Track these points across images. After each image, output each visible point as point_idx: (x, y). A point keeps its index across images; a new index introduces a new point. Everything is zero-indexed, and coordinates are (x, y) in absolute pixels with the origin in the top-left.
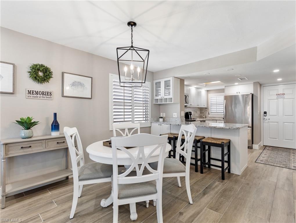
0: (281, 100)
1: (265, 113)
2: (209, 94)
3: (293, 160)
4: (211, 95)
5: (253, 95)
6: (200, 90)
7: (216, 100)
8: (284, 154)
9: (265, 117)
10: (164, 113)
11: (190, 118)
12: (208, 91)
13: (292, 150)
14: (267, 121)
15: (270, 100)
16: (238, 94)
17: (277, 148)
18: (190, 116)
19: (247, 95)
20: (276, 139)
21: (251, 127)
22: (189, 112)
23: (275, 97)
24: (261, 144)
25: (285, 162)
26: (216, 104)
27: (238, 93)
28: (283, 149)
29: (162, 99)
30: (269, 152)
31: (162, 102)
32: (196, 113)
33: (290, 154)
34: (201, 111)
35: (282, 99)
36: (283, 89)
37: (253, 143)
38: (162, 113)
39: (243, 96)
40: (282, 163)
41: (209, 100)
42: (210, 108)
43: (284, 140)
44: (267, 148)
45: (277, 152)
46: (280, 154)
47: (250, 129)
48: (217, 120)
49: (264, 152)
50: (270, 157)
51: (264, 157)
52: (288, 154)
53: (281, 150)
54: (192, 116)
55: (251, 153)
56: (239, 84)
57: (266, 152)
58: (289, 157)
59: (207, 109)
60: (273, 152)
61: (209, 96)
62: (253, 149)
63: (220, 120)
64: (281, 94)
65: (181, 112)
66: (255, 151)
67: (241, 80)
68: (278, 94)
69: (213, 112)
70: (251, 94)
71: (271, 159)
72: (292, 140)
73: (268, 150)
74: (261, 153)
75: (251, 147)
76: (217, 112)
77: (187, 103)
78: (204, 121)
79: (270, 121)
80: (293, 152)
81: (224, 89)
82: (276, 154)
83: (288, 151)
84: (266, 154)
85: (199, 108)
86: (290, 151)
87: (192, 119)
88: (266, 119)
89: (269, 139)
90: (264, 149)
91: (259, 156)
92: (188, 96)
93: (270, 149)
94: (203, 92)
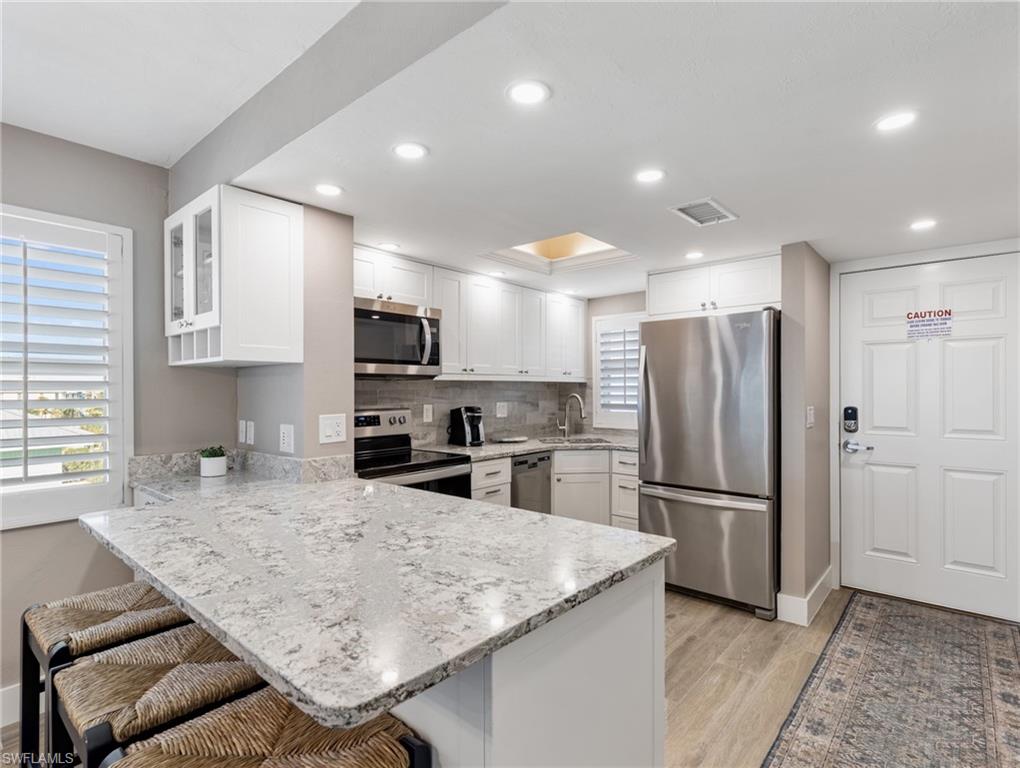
0: (929, 347)
1: (851, 414)
2: (594, 319)
3: (1007, 754)
4: (604, 322)
5: (777, 319)
6: (542, 296)
7: (621, 348)
8: (950, 673)
9: (846, 436)
10: (250, 420)
11: (469, 438)
12: (590, 302)
14: (856, 459)
15: (876, 347)
16: (709, 313)
18: (468, 429)
19: (750, 317)
20: (906, 554)
21: (768, 498)
22: (468, 409)
23: (903, 329)
24: (830, 578)
26: (621, 366)
27: (708, 306)
29: (192, 334)
30: (861, 647)
31: (193, 358)
32: (529, 407)
33: (985, 670)
34: (562, 400)
35: (936, 341)
36: (944, 286)
37: (777, 586)
38: (243, 419)
39: (735, 319)
41: (594, 344)
42: (597, 383)
43: (947, 566)
44: (859, 612)
45: (910, 657)
46: (926, 673)
47: (762, 507)
48: (610, 449)
49: (837, 655)
50: (861, 719)
51: (819, 724)
52: (973, 682)
53: (929, 628)
54: (481, 426)
55: (754, 668)
56: (711, 260)
57: (844, 652)
58: (980, 725)
59: (588, 391)
60: (885, 651)
61: (593, 322)
62: (779, 618)
63: (626, 450)
64: (930, 313)
65: (321, 416)
66: (783, 645)
67: (700, 225)
68: (916, 315)
69: (612, 402)
70: (766, 312)
71: (862, 759)
72: (992, 568)
73: (860, 627)
74: (815, 670)
75: (768, 613)
76: (628, 402)
77: (425, 361)
78: (542, 455)
79: (875, 456)
80: (998, 653)
81: (644, 292)
82: (903, 673)
83: (968, 645)
84: (837, 685)
85: (549, 385)
86: (982, 637)
87: (480, 445)
88: (855, 447)
89: (868, 553)
90: (842, 618)
91: (792, 714)
92: (434, 323)
93: (872, 616)
94: (561, 305)
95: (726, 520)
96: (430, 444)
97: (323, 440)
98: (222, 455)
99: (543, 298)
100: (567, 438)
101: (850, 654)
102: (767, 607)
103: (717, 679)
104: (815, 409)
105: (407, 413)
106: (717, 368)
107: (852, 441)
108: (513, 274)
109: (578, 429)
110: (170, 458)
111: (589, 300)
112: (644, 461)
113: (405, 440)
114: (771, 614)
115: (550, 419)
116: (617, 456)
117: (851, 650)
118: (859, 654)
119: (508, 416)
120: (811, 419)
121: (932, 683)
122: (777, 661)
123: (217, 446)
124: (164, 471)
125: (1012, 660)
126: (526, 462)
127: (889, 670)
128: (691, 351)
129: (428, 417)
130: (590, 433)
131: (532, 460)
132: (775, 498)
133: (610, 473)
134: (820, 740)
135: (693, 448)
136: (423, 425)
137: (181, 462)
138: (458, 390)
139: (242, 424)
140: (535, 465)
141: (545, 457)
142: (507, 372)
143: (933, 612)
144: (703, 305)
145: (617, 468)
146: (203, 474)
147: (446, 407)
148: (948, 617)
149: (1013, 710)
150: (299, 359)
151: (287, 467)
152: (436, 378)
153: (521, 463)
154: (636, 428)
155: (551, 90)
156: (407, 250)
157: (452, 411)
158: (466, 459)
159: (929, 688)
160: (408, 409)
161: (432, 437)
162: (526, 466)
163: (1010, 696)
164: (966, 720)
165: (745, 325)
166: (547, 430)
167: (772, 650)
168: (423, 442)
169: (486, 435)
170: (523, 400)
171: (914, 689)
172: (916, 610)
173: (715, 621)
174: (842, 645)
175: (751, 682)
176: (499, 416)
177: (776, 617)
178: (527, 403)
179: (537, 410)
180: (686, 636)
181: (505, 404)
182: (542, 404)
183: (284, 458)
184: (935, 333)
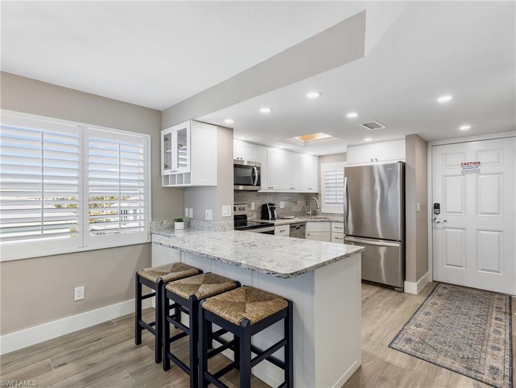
0: (471, 177)
1: (437, 206)
2: (322, 165)
3: (493, 335)
4: (326, 166)
5: (404, 166)
6: (300, 155)
7: (334, 177)
8: (475, 311)
9: (435, 216)
10: (191, 208)
11: (270, 217)
13: (497, 296)
14: (439, 226)
15: (447, 178)
16: (374, 163)
17: (463, 289)
18: (270, 213)
19: (393, 165)
20: (461, 266)
21: (400, 241)
22: (270, 204)
23: (459, 170)
24: (428, 277)
25: (471, 346)
26: (335, 185)
27: (374, 160)
28: (476, 292)
29: (175, 175)
30: (439, 302)
31: (175, 184)
32: (293, 204)
33: (490, 310)
34: (308, 201)
35: (474, 175)
36: (477, 152)
37: (404, 278)
38: (187, 208)
39: (385, 166)
40: (460, 349)
41: (322, 176)
42: (323, 193)
43: (479, 271)
44: (440, 290)
45: (459, 305)
46: (466, 311)
47: (398, 245)
48: (331, 222)
49: (429, 304)
50: (436, 324)
51: (419, 325)
52: (484, 313)
53: (469, 296)
54: (275, 211)
55: (394, 308)
56: (375, 141)
57: (432, 303)
58: (484, 327)
59: (319, 197)
60: (449, 303)
61: (322, 167)
62: (405, 291)
63: (338, 222)
64: (471, 163)
65: (223, 206)
66: (406, 301)
67: (371, 129)
68: (465, 164)
69: (330, 201)
70: (399, 163)
71: (435, 335)
72: (498, 272)
73: (440, 295)
74: (419, 308)
75: (400, 289)
76: (337, 202)
77: (255, 184)
78: (302, 224)
79: (447, 225)
80: (498, 305)
81: (346, 153)
82: (455, 310)
83: (485, 302)
84: (428, 313)
85: (302, 194)
86: (492, 299)
87: (275, 219)
88: (439, 221)
89: (444, 266)
90: (432, 292)
91: (409, 322)
92: (259, 169)
93: (445, 291)
94: (308, 159)
95: (382, 251)
96: (254, 219)
97: (223, 215)
98: (183, 221)
99: (300, 156)
100: (310, 217)
101: (435, 304)
102: (400, 287)
103: (379, 310)
104: (420, 204)
105: (246, 206)
106: (378, 187)
107: (437, 218)
108: (288, 147)
109: (315, 213)
110: (163, 222)
111: (320, 156)
112: (346, 226)
113: (245, 217)
114: (402, 290)
115: (302, 209)
116: (334, 225)
117: (435, 303)
118: (438, 304)
119: (285, 208)
120: (419, 208)
121: (467, 313)
122: (403, 306)
123: (180, 218)
124: (161, 227)
125: (503, 307)
126: (295, 227)
127: (450, 309)
128: (366, 179)
129: (253, 208)
130: (320, 215)
131: (298, 226)
132: (403, 241)
133: (331, 232)
134: (419, 329)
135: (367, 220)
136: (251, 211)
137: (166, 224)
138: (265, 196)
139: (187, 210)
140: (299, 228)
141: (303, 225)
142: (286, 189)
143: (473, 291)
144: (372, 160)
145: (334, 229)
146: (176, 228)
147: (260, 203)
148: (478, 292)
149: (499, 322)
150: (216, 185)
151: (210, 226)
152: (258, 191)
153: (293, 227)
154: (343, 213)
155: (321, 94)
156: (248, 139)
157: (263, 205)
158: (273, 225)
159: (466, 315)
160: (245, 204)
161: (255, 216)
162: (295, 228)
163: (499, 318)
164: (479, 325)
165: (390, 169)
166: (301, 214)
167: (402, 302)
168: (251, 218)
169: (277, 215)
170: (290, 200)
171: (459, 316)
172: (465, 290)
173: (378, 292)
174: (432, 301)
175: (392, 312)
176: (281, 207)
177: (404, 291)
178: (292, 202)
179: (297, 205)
180: (365, 297)
181: (283, 202)
182: (298, 202)
183: (208, 222)
184: (473, 172)
